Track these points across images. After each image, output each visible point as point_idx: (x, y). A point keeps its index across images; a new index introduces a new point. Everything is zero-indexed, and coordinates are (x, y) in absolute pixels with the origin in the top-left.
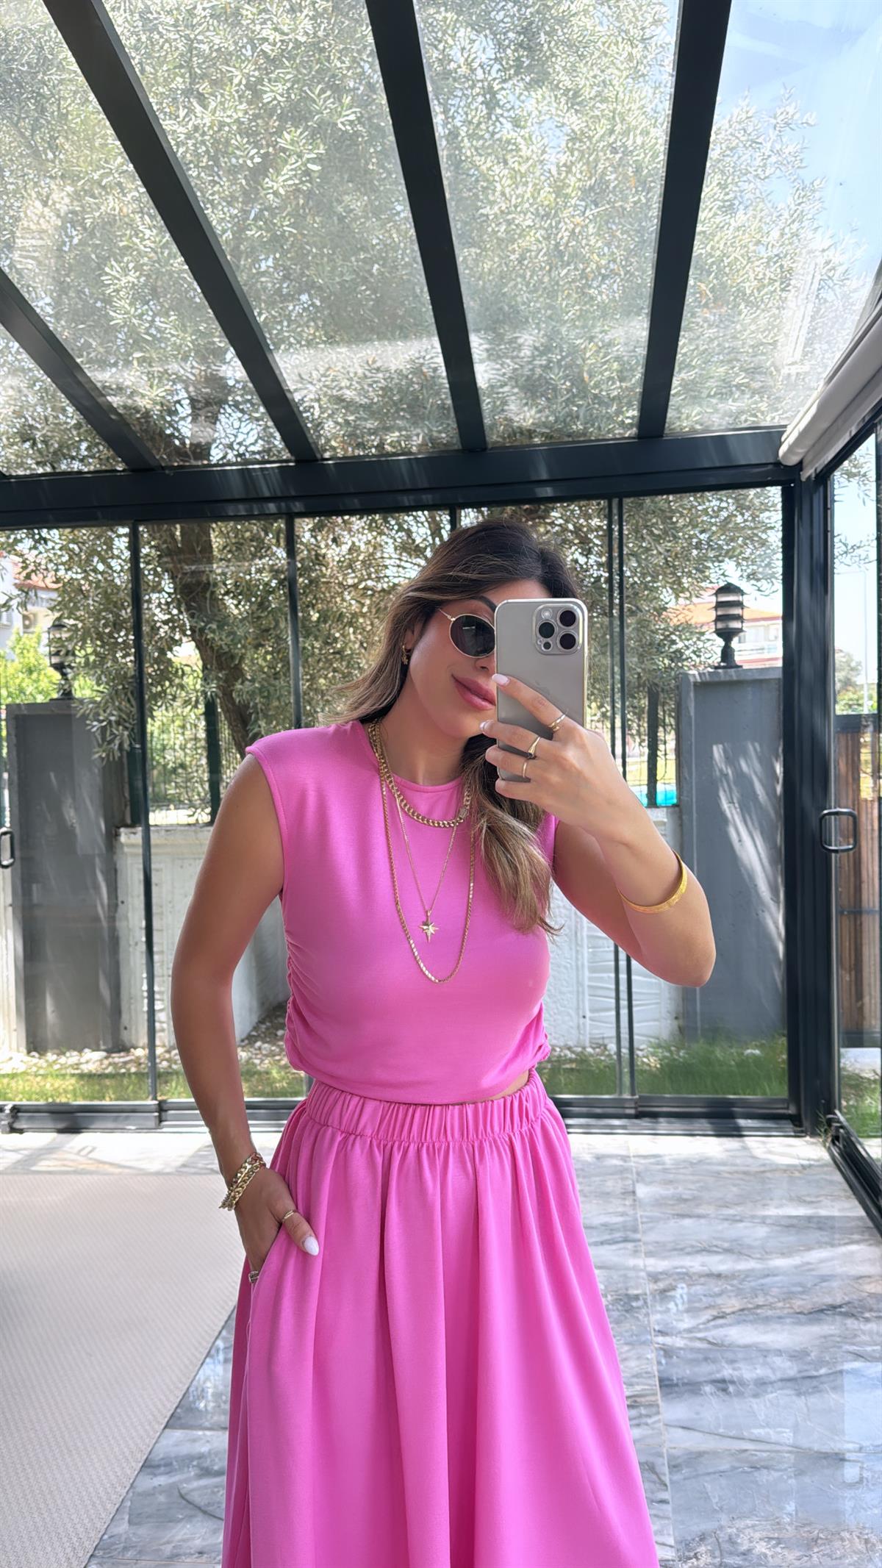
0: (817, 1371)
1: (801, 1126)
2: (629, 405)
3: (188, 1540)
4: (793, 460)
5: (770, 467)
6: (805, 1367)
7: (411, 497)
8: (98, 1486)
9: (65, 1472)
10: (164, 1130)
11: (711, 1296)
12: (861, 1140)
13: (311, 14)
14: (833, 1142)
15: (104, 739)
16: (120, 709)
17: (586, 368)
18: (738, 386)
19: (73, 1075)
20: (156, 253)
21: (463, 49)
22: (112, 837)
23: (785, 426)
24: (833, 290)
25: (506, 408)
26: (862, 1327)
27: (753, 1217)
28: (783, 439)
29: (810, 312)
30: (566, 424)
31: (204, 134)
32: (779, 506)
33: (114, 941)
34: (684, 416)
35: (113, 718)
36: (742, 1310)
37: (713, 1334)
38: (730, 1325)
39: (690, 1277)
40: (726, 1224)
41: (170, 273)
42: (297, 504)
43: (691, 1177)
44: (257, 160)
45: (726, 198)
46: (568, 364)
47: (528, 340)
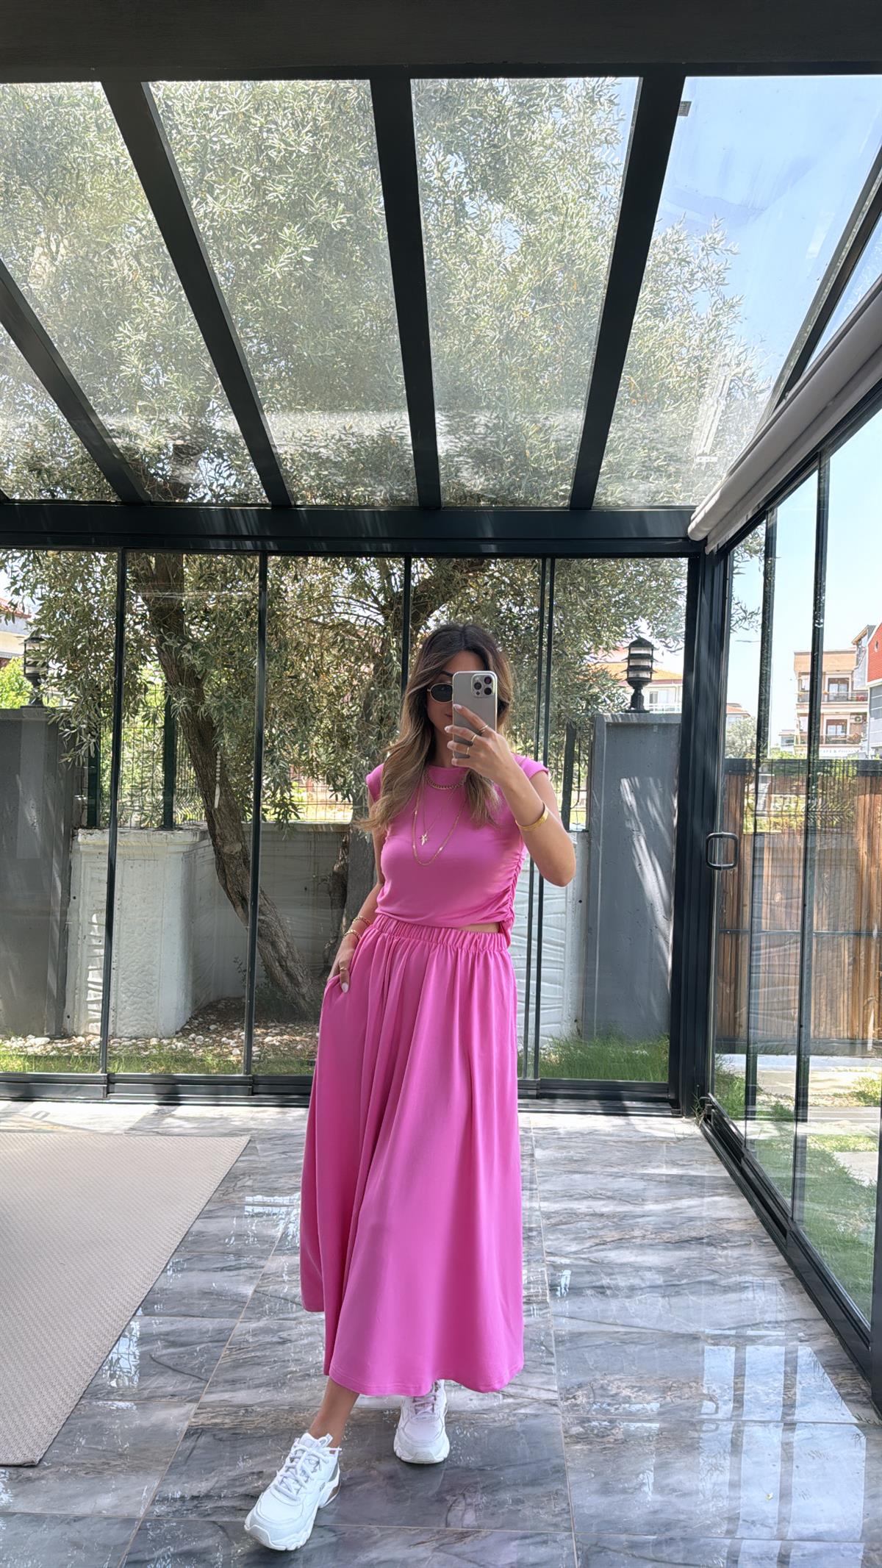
0: (679, 1281)
1: (678, 1108)
2: (564, 480)
3: (161, 1387)
4: (700, 537)
5: (680, 541)
6: (671, 1279)
7: (372, 545)
10: (112, 1100)
11: (594, 1229)
12: (734, 1122)
14: (705, 1120)
17: (528, 445)
18: (658, 469)
19: (20, 1055)
22: (71, 836)
23: (695, 507)
24: (743, 390)
25: (459, 474)
26: (720, 1252)
27: (633, 1174)
28: (692, 518)
29: (721, 407)
30: (510, 493)
31: (212, 220)
32: (686, 575)
33: (65, 932)
34: (609, 493)
36: (620, 1239)
37: (596, 1254)
38: (609, 1249)
39: (578, 1216)
40: (609, 1179)
42: (270, 543)
43: (581, 1144)
44: (258, 247)
45: (657, 303)
46: (514, 441)
47: (482, 419)
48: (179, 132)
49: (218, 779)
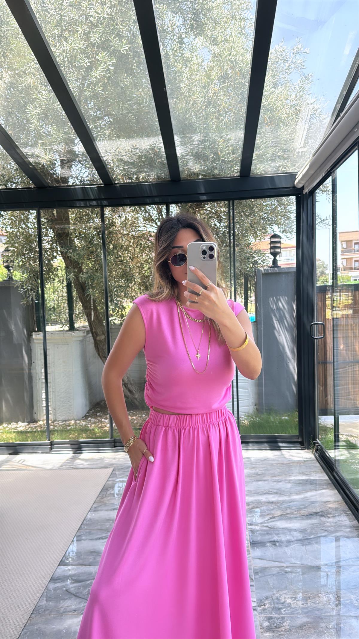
0: (310, 536)
1: (303, 445)
2: (236, 165)
3: (69, 606)
4: (300, 186)
5: (291, 188)
6: (306, 535)
7: (150, 199)
8: (33, 588)
9: (20, 583)
10: (53, 452)
11: (269, 510)
12: (327, 450)
13: (109, 5)
14: (316, 451)
15: (26, 296)
16: (31, 284)
17: (219, 149)
18: (279, 156)
19: (14, 432)
20: (48, 101)
21: (170, 20)
22: (30, 335)
23: (297, 172)
24: (316, 118)
25: (188, 164)
26: (327, 520)
27: (286, 480)
28: (296, 177)
29: (307, 127)
30: (212, 171)
31: (67, 53)
32: (295, 203)
33: (30, 378)
34: (257, 168)
35: (29, 288)
36: (281, 515)
37: (271, 524)
38: (277, 521)
39: (261, 503)
40: (275, 483)
41: (53, 109)
42: (105, 202)
43: (261, 466)
44: (89, 64)
45: (274, 81)
46: (212, 147)
47: (196, 138)
48: (49, 13)
49: (92, 308)
